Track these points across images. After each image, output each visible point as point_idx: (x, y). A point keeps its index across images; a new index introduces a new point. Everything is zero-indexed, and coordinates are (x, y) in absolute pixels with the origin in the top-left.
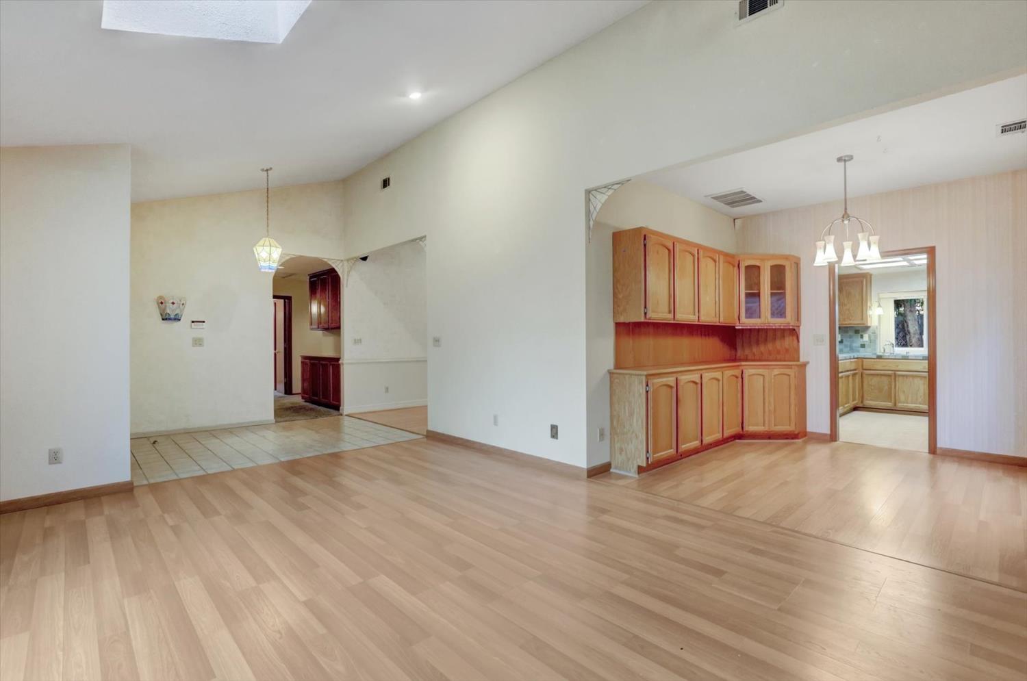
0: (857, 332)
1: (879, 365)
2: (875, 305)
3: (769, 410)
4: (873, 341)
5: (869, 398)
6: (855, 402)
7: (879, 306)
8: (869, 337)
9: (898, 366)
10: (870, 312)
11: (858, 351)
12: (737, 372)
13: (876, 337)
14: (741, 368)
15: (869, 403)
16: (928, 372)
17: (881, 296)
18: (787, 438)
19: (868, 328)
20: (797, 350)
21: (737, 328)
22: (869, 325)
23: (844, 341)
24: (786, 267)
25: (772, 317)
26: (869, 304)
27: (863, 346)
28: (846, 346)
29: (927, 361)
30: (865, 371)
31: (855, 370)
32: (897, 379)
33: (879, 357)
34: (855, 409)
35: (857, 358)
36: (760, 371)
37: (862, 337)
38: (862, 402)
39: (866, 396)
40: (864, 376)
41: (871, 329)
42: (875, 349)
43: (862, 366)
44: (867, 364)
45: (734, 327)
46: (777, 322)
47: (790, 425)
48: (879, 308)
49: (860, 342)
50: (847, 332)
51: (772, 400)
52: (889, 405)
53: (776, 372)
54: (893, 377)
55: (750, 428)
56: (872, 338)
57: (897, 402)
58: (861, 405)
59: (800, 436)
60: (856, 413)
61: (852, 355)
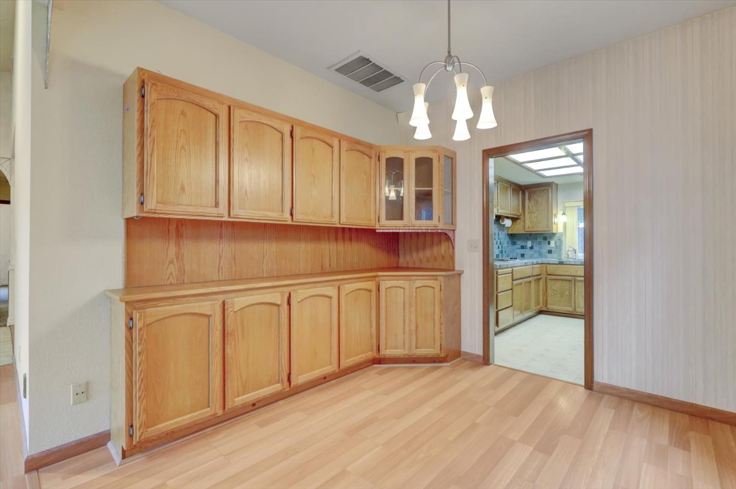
0: (545, 238)
1: (561, 270)
2: (560, 213)
3: (410, 331)
4: (559, 247)
5: (552, 303)
6: (538, 307)
7: (564, 214)
8: (556, 243)
9: (577, 272)
10: (555, 220)
11: (546, 257)
12: (371, 285)
13: (561, 242)
14: (377, 279)
15: (551, 307)
16: (584, 277)
17: (567, 204)
18: (434, 362)
19: (554, 234)
20: (452, 257)
21: (377, 231)
22: (554, 232)
23: (534, 248)
24: (434, 160)
25: (416, 219)
26: (554, 212)
27: (550, 252)
28: (535, 252)
29: (583, 267)
30: (548, 276)
31: (540, 275)
32: (577, 283)
33: (561, 263)
34: (541, 312)
35: (542, 264)
36: (400, 283)
37: (549, 243)
38: (546, 306)
39: (549, 300)
40: (548, 280)
41: (557, 236)
42: (560, 255)
43: (546, 271)
44: (551, 269)
45: (375, 230)
46: (423, 225)
47: (434, 348)
48: (564, 216)
49: (548, 248)
50: (536, 239)
51: (413, 318)
52: (569, 309)
53: (419, 283)
54: (573, 282)
55: (387, 352)
56: (558, 244)
57: (577, 307)
58: (545, 309)
59: (448, 359)
60: (542, 317)
61: (540, 261)
